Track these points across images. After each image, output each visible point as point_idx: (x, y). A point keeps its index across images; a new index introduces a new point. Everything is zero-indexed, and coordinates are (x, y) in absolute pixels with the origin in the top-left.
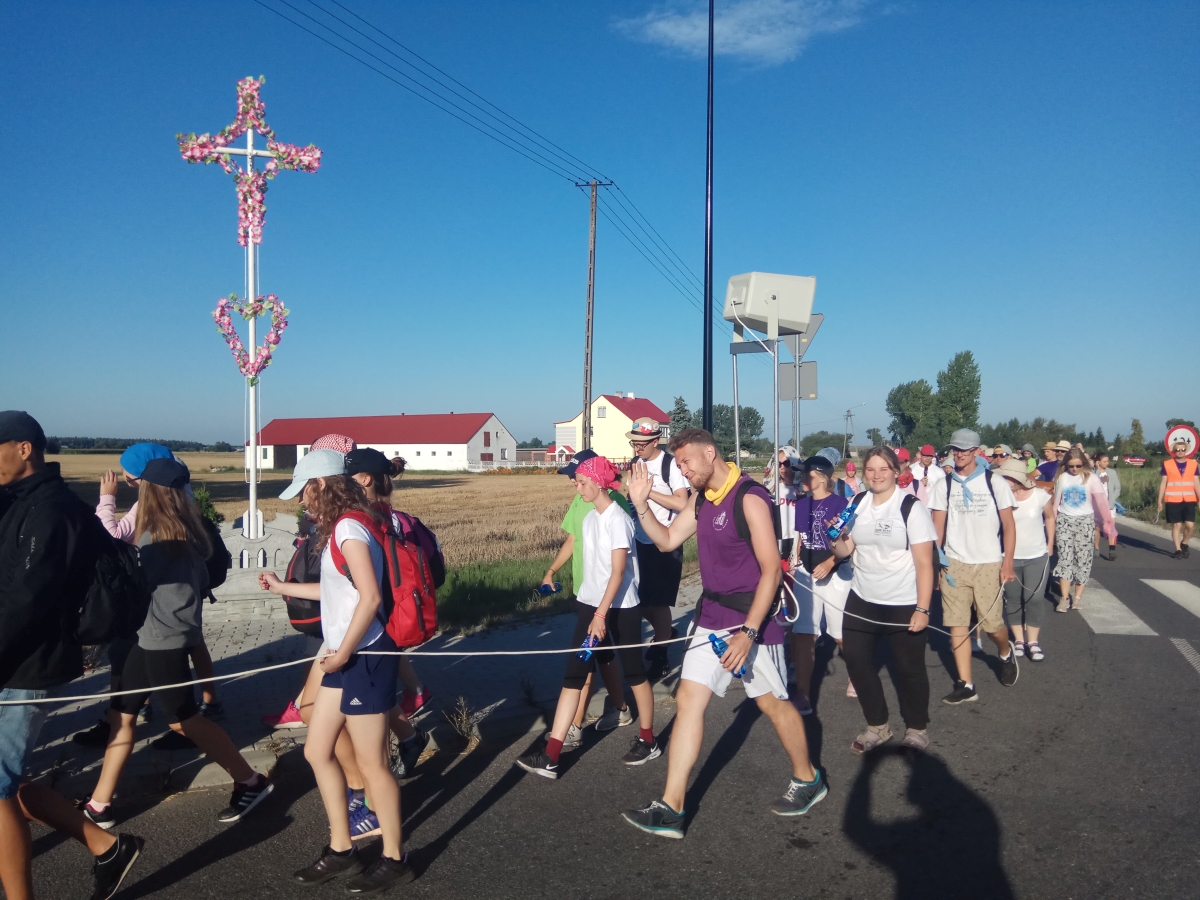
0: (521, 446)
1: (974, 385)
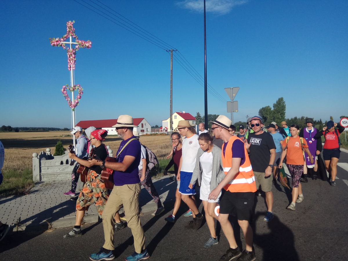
0: (152, 127)
1: (284, 107)
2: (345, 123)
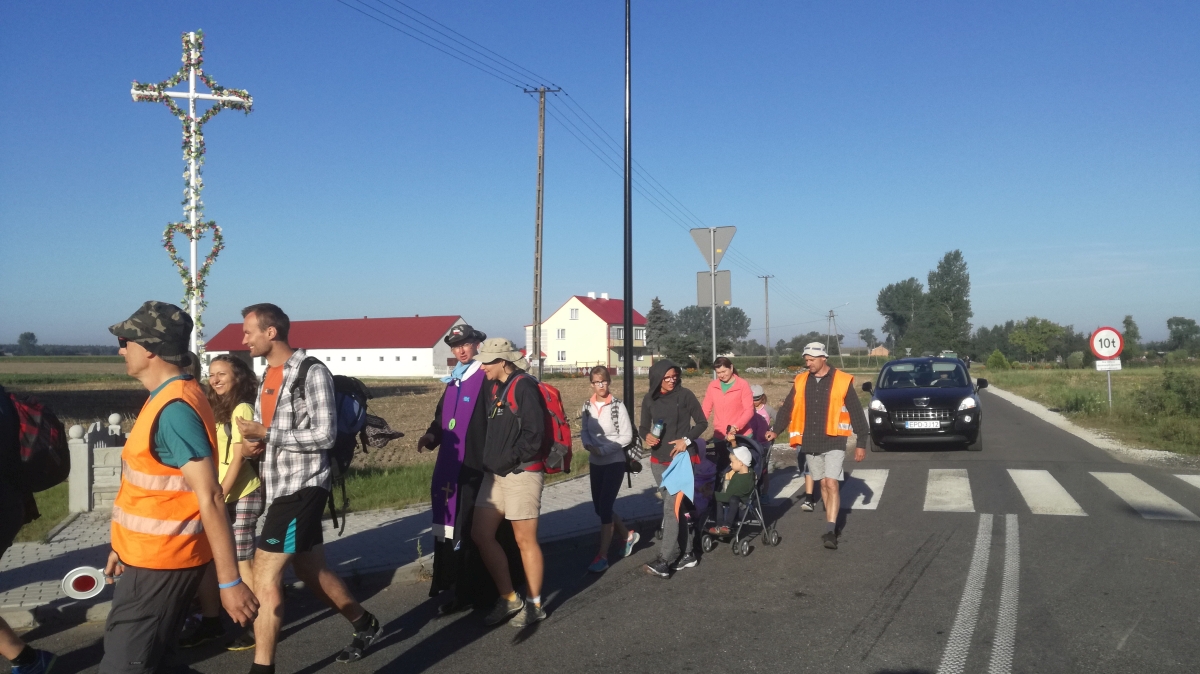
1: (963, 283)
2: (1107, 345)
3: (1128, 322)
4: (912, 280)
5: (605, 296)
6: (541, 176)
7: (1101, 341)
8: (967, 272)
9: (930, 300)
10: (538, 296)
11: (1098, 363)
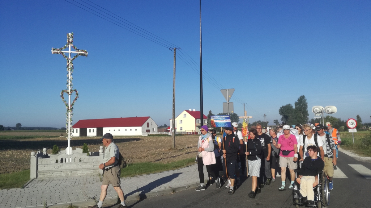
1: (306, 105)
2: (352, 124)
3: (358, 117)
4: (289, 104)
5: (194, 110)
6: (175, 74)
7: (350, 123)
8: (307, 102)
9: (296, 110)
10: (174, 110)
11: (349, 130)
